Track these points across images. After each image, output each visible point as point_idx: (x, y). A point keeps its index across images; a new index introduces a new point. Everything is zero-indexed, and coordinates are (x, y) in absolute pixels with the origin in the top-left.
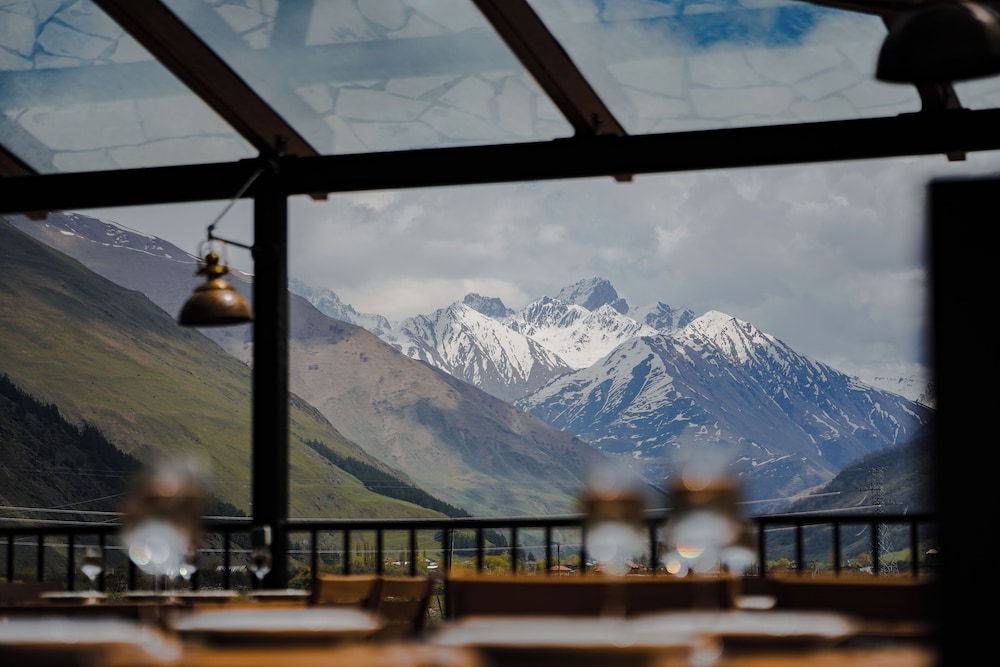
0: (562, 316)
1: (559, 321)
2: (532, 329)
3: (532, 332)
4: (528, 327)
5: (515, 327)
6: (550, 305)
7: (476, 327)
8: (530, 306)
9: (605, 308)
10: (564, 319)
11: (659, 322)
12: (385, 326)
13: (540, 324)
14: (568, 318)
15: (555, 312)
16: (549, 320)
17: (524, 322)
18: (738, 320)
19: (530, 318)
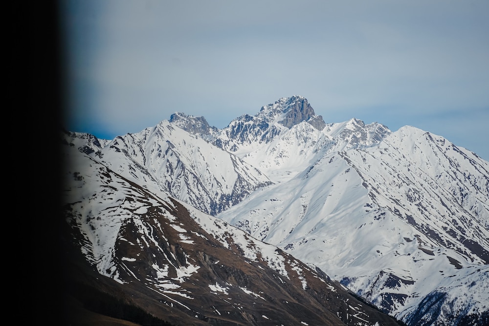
0: (263, 133)
1: (259, 138)
2: (235, 146)
3: (234, 148)
4: (231, 144)
5: (218, 143)
6: (251, 123)
7: (182, 144)
8: (233, 124)
9: (303, 125)
10: (264, 136)
11: (354, 137)
12: (94, 143)
13: (242, 141)
14: (268, 135)
15: (256, 129)
16: (250, 137)
17: (227, 139)
18: (431, 134)
19: (233, 135)
